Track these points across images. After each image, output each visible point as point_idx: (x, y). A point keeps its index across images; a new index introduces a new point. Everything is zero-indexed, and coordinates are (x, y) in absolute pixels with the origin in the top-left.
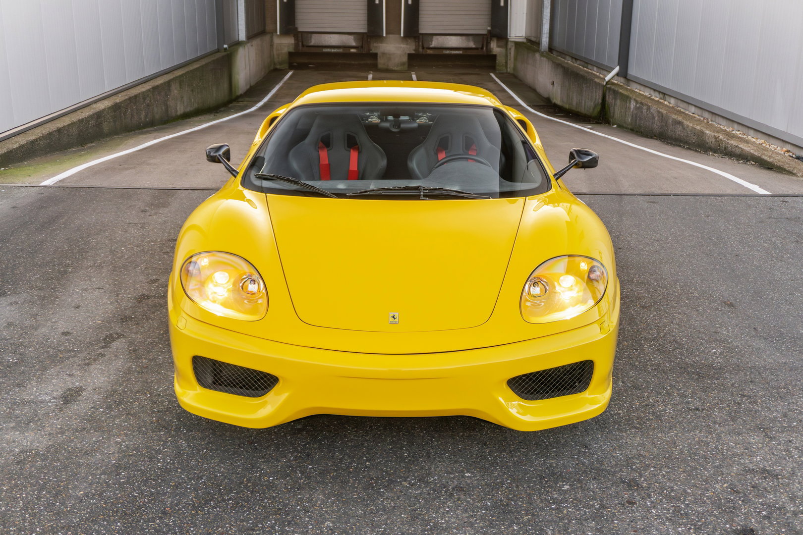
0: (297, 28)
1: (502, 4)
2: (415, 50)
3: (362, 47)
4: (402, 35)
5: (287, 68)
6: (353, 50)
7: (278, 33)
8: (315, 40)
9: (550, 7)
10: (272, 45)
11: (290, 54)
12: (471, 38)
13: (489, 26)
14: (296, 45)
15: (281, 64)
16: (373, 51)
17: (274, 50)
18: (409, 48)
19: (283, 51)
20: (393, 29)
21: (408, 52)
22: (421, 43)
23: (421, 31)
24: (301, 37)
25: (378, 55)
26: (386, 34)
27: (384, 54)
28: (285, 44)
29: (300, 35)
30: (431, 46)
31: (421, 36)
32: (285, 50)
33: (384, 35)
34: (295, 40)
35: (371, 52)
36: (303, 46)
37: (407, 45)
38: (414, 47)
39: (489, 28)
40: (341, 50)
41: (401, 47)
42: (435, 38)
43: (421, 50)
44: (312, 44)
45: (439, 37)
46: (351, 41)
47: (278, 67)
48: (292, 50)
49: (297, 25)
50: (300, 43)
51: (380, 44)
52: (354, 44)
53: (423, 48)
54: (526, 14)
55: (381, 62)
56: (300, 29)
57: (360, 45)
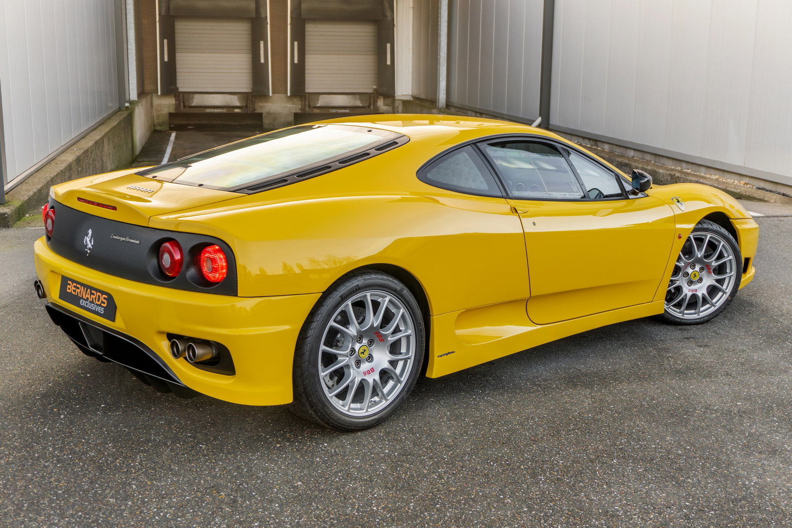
0: (178, 88)
1: (389, 63)
2: (300, 110)
3: (246, 107)
4: (289, 94)
5: (168, 129)
6: (237, 110)
7: (159, 94)
8: (197, 101)
9: (446, 64)
10: (152, 106)
11: (171, 115)
12: (357, 96)
13: (375, 85)
14: (177, 106)
15: (160, 125)
16: (258, 111)
17: (154, 111)
18: (295, 107)
19: (163, 112)
20: (280, 88)
21: (294, 111)
22: (307, 103)
23: (307, 91)
24: (182, 97)
25: (264, 115)
26: (273, 93)
27: (269, 114)
28: (166, 104)
29: (181, 96)
30: (317, 105)
31: (307, 95)
32: (166, 111)
33: (271, 94)
34: (176, 100)
35: (256, 112)
36: (184, 106)
37: (293, 104)
38: (300, 107)
39: (375, 87)
40: (224, 111)
41: (287, 107)
42: (321, 97)
43: (307, 109)
44: (194, 104)
45: (325, 96)
46: (235, 101)
47: (158, 128)
48: (172, 110)
49: (178, 85)
50: (182, 104)
51: (265, 104)
52: (238, 104)
53: (310, 107)
54: (412, 72)
55: (266, 121)
56: (181, 90)
57: (244, 104)
